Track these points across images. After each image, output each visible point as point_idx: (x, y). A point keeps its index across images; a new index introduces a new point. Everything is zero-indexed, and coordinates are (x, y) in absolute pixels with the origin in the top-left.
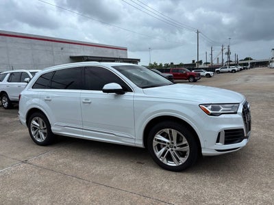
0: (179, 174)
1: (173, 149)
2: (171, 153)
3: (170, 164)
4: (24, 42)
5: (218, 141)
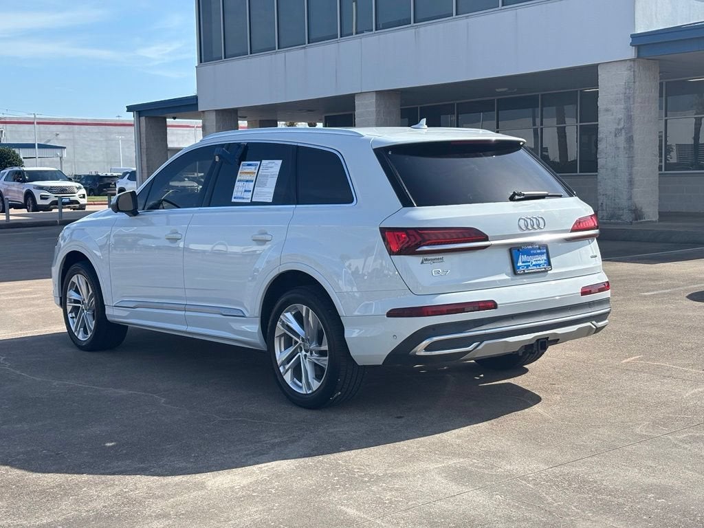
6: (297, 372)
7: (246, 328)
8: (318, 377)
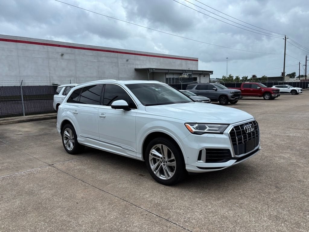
0: (167, 187)
1: (165, 163)
2: (164, 167)
3: (162, 177)
4: (91, 54)
5: (199, 159)
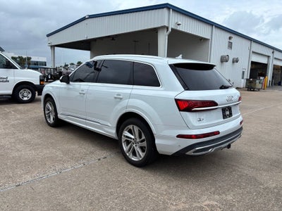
6: (134, 154)
7: (110, 130)
8: (143, 151)
